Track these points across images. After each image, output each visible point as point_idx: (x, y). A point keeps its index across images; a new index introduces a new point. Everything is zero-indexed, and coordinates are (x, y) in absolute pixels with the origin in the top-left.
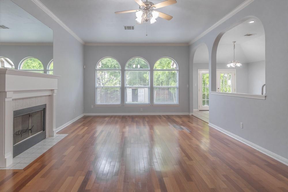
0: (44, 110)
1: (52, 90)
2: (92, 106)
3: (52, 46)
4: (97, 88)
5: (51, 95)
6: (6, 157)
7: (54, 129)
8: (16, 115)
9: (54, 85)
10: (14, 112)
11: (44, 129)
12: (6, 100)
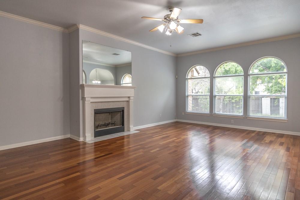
0: (123, 111)
1: (129, 97)
2: (183, 113)
4: (188, 96)
5: (128, 101)
6: (86, 135)
7: (131, 126)
8: (97, 112)
9: (131, 93)
10: (95, 110)
11: (123, 125)
12: (86, 102)
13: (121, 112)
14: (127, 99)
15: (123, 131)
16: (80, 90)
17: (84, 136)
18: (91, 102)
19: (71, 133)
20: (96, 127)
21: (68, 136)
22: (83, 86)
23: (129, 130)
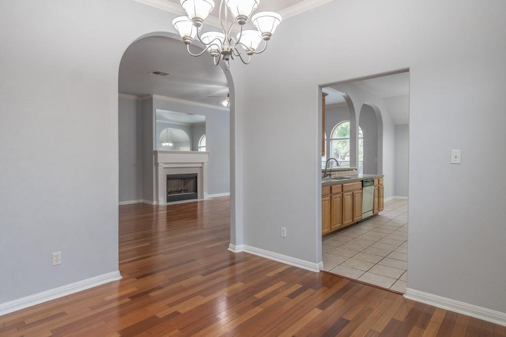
0: (196, 177)
1: (202, 163)
3: (205, 125)
5: (201, 167)
6: (159, 199)
7: (205, 194)
8: (170, 178)
9: (205, 159)
10: (167, 175)
11: (196, 192)
12: (159, 167)
13: (194, 177)
14: (201, 165)
15: (197, 198)
16: (154, 157)
17: (157, 200)
18: (164, 168)
19: (143, 198)
20: (169, 193)
21: (141, 201)
22: (156, 152)
23: (202, 197)
